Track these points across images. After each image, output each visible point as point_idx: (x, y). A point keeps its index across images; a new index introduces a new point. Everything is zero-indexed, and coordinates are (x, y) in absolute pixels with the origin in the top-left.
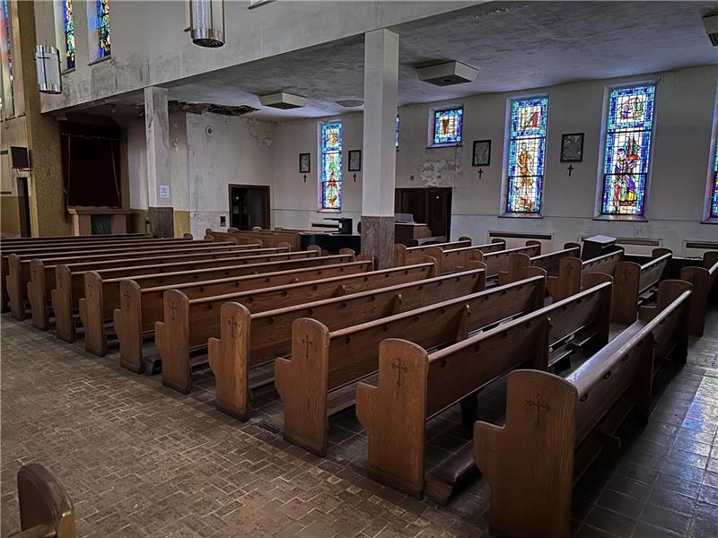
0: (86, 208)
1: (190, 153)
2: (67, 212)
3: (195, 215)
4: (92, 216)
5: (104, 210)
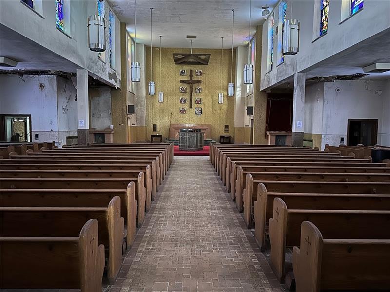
0: (275, 132)
1: (325, 103)
2: (266, 134)
3: (325, 137)
4: (276, 136)
5: (283, 133)
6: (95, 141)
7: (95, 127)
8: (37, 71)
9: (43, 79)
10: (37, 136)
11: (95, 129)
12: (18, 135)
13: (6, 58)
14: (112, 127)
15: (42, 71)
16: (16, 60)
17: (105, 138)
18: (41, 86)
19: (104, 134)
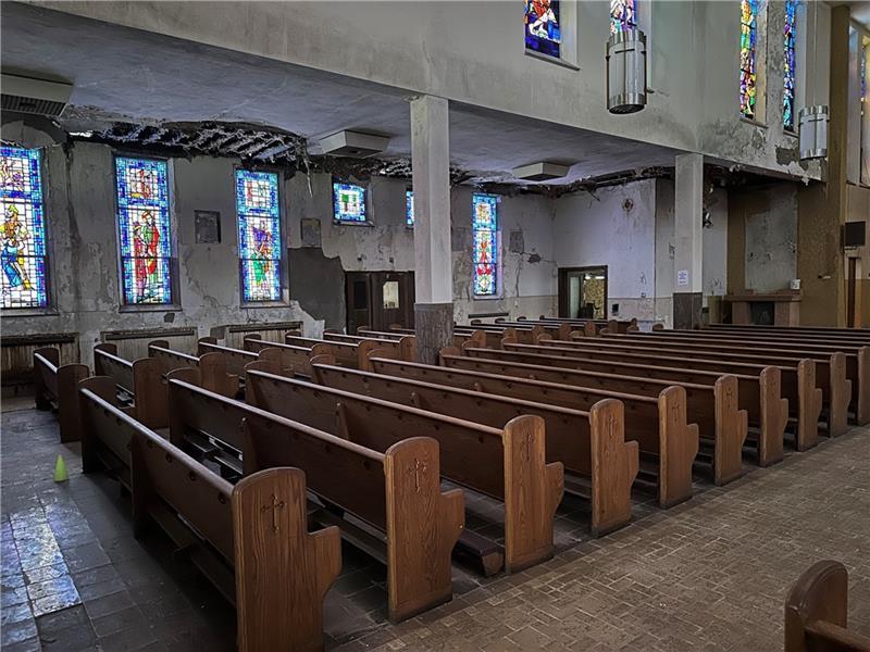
6: (752, 321)
7: (754, 287)
8: (614, 176)
9: (632, 190)
10: (616, 308)
11: (752, 291)
12: (591, 306)
13: (547, 162)
14: (797, 284)
15: (623, 174)
16: (566, 164)
17: (776, 313)
18: (628, 205)
19: (773, 302)
